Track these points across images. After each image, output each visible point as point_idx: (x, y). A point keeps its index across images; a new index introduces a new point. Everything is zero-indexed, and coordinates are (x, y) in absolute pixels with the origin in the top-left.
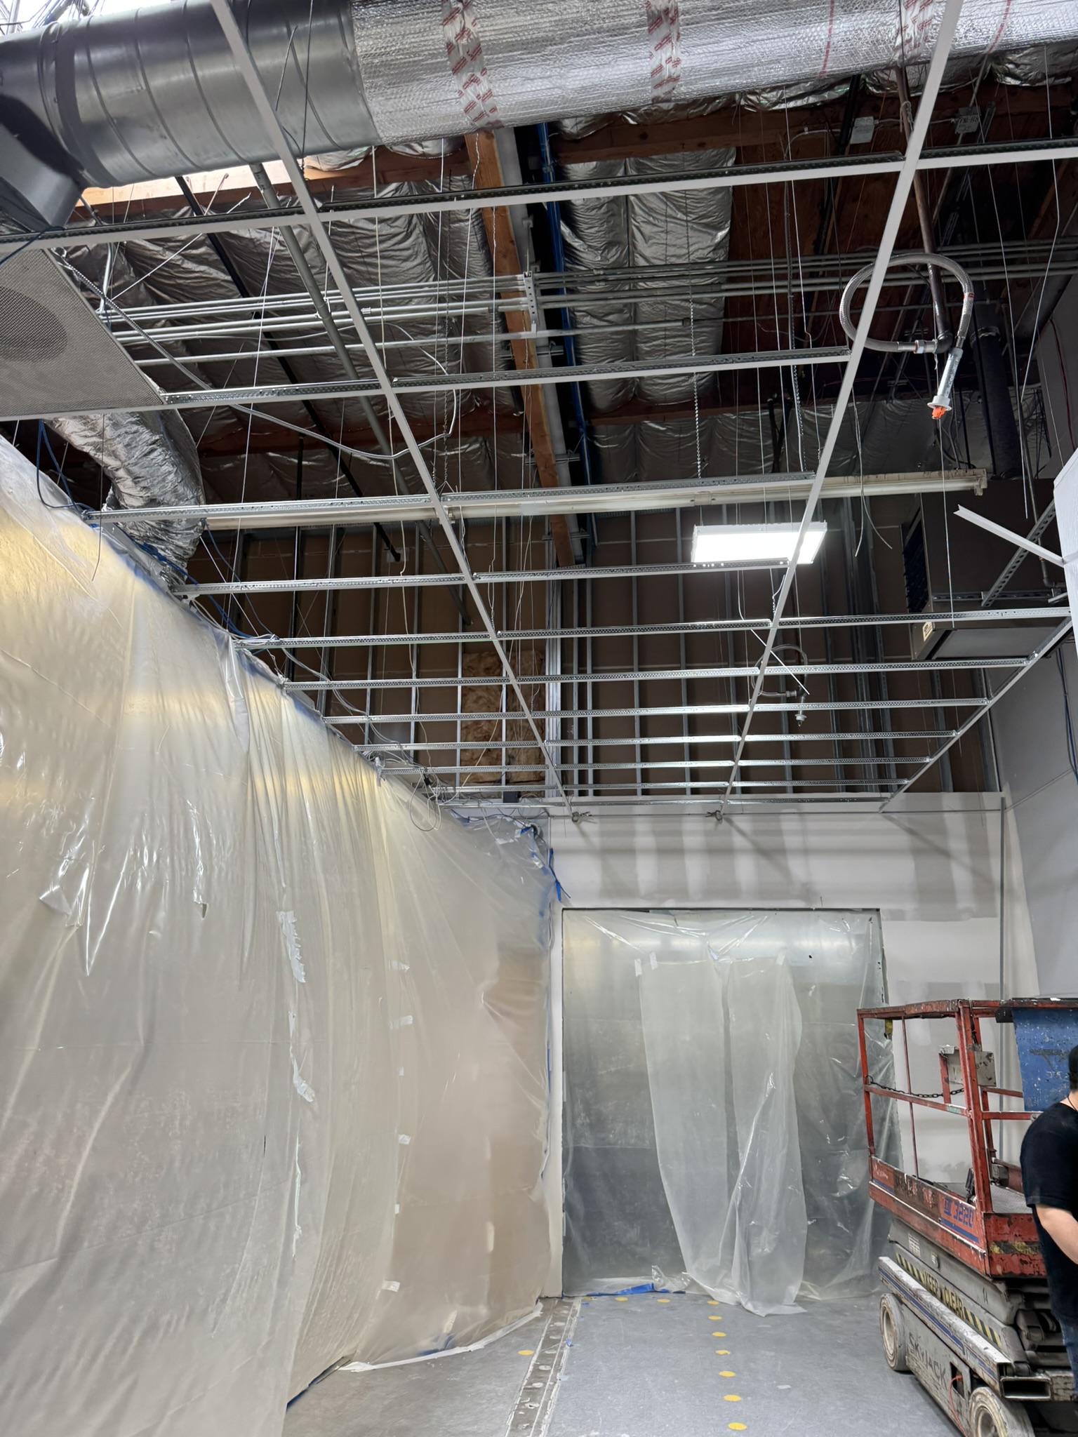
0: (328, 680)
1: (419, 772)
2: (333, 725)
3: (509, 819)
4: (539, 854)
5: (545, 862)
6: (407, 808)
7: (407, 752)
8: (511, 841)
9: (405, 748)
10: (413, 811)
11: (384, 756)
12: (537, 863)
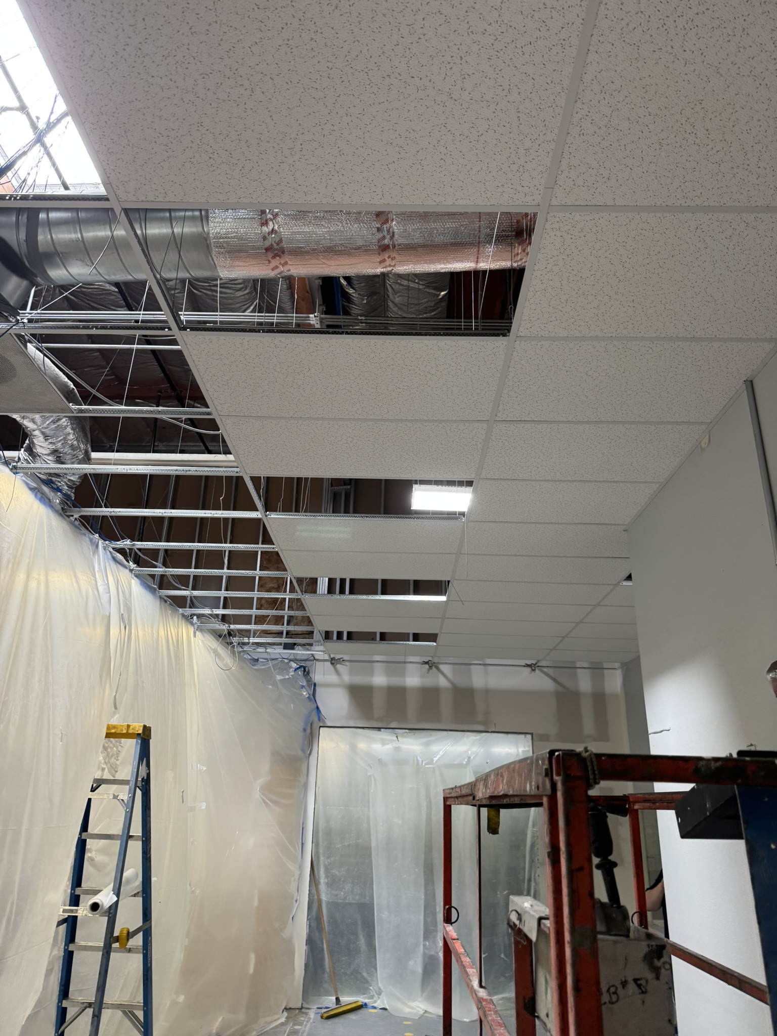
0: (164, 568)
1: (224, 627)
2: (166, 596)
3: (286, 661)
4: (307, 687)
5: (310, 693)
6: (214, 652)
7: (217, 615)
8: (287, 677)
9: (215, 613)
10: (217, 654)
11: (199, 616)
12: (304, 693)
